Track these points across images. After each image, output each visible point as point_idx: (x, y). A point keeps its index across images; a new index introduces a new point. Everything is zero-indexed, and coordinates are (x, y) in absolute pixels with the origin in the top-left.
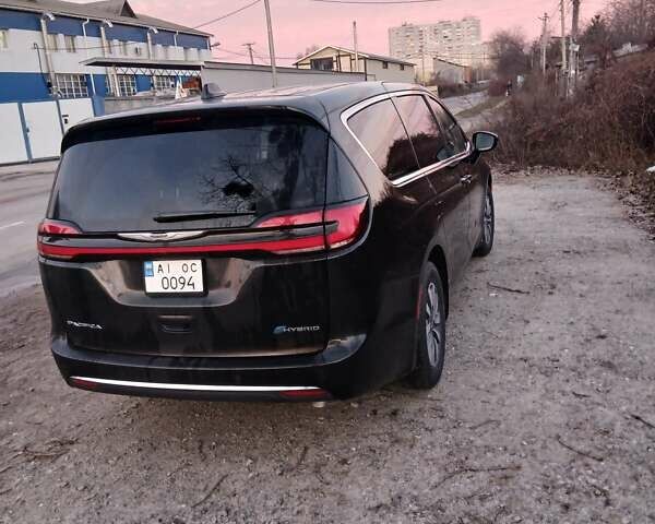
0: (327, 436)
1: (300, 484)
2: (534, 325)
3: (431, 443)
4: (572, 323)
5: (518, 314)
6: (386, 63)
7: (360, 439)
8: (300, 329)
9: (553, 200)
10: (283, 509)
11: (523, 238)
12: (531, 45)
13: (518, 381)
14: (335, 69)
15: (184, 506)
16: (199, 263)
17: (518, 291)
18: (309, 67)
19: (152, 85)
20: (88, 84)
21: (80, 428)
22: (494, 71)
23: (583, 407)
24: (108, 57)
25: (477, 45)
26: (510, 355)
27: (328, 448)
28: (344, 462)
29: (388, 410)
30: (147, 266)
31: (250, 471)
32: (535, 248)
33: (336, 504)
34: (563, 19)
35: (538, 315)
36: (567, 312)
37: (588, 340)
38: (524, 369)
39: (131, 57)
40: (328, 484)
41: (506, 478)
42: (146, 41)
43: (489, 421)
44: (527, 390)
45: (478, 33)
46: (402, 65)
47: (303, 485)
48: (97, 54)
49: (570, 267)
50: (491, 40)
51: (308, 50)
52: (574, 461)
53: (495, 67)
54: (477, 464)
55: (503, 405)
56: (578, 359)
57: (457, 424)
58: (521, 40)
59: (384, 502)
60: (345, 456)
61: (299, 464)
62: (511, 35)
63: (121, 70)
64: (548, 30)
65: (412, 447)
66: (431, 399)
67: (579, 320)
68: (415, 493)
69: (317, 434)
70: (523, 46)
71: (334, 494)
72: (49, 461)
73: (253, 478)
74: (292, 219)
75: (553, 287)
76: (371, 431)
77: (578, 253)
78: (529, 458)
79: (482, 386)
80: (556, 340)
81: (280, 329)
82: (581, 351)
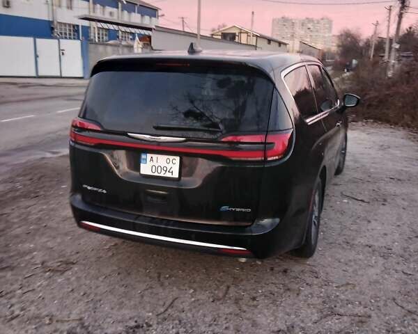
0: (242, 280)
1: (226, 309)
2: (374, 224)
3: (311, 294)
4: (399, 226)
5: (363, 215)
6: (269, 41)
7: (264, 285)
8: (238, 210)
9: (381, 144)
10: (216, 325)
11: (363, 166)
12: (365, 41)
13: (366, 260)
14: (237, 40)
15: (150, 314)
16: (177, 159)
17: (362, 201)
18: (220, 37)
19: (118, 37)
20: (77, 31)
21: (78, 255)
22: (339, 54)
23: (410, 282)
24: (92, 15)
25: (329, 36)
26: (359, 242)
27: (243, 288)
28: (254, 299)
29: (281, 269)
30: (143, 156)
31: (192, 297)
32: (372, 174)
33: (250, 325)
34: (389, 26)
35: (376, 217)
36: (395, 218)
37: (410, 238)
38: (369, 253)
39: (107, 17)
40: (245, 312)
41: (362, 322)
42: (117, 8)
43: (348, 284)
44: (372, 267)
45: (330, 29)
46: (280, 44)
47: (227, 311)
48: (85, 13)
49: (395, 189)
50: (339, 34)
51: (219, 26)
52: (405, 316)
53: (339, 52)
54: (342, 311)
55: (357, 275)
56: (405, 249)
57: (327, 283)
58: (359, 37)
59: (282, 328)
60: (255, 295)
61: (224, 296)
62: (352, 33)
63: (100, 25)
64: (377, 32)
65: (298, 294)
66: (309, 265)
67: (403, 224)
68: (302, 325)
69: (234, 278)
70: (360, 41)
71: (248, 319)
72: (59, 274)
73: (194, 301)
74: (239, 138)
75: (385, 200)
76: (271, 281)
77: (399, 180)
78: (376, 311)
79: (342, 260)
80: (389, 236)
81: (225, 208)
82: (406, 245)
